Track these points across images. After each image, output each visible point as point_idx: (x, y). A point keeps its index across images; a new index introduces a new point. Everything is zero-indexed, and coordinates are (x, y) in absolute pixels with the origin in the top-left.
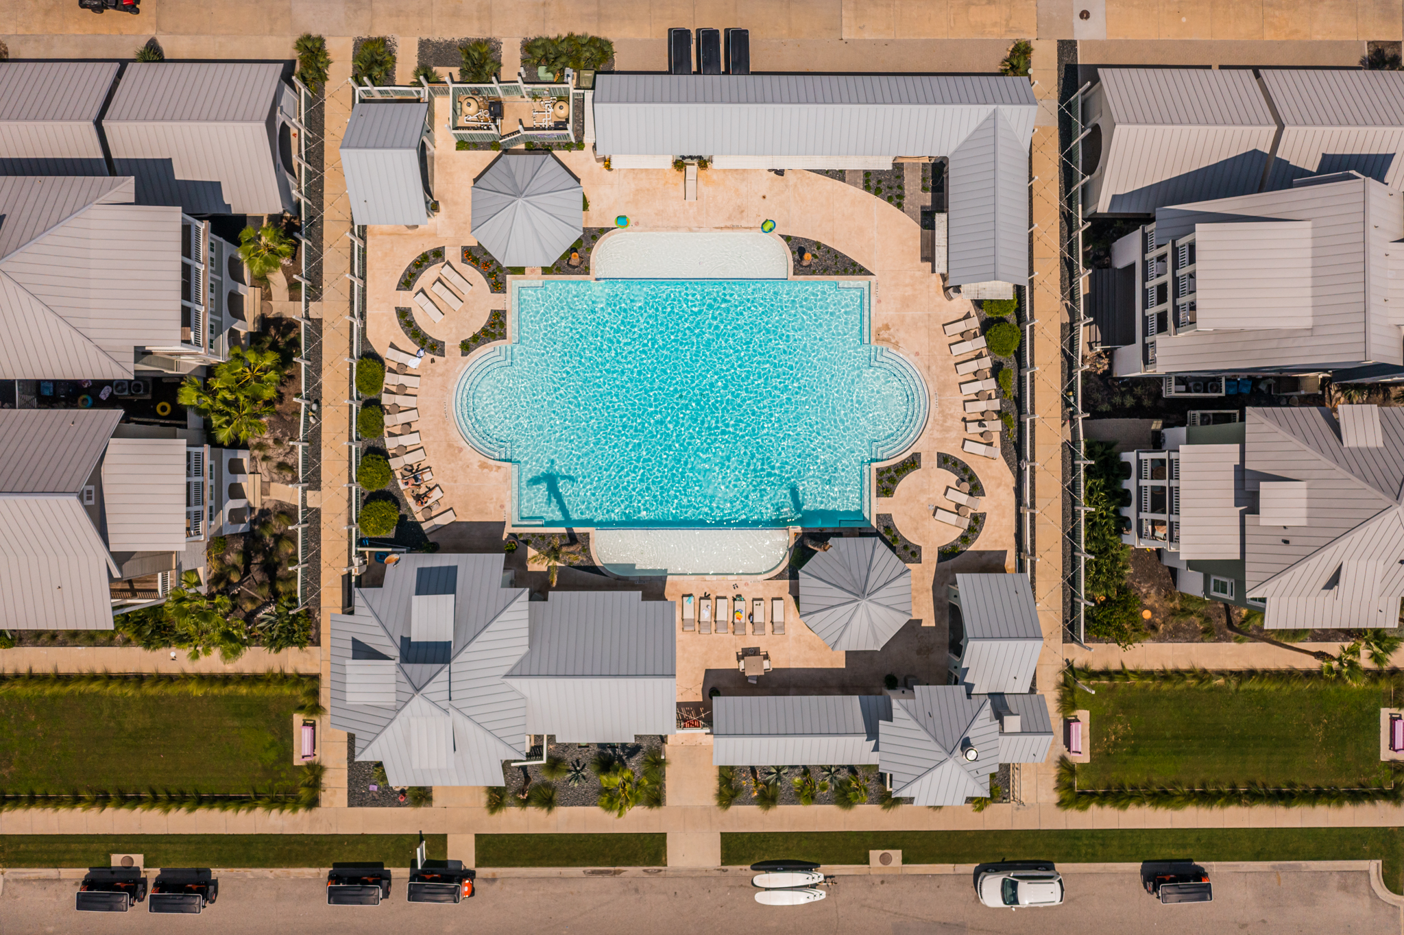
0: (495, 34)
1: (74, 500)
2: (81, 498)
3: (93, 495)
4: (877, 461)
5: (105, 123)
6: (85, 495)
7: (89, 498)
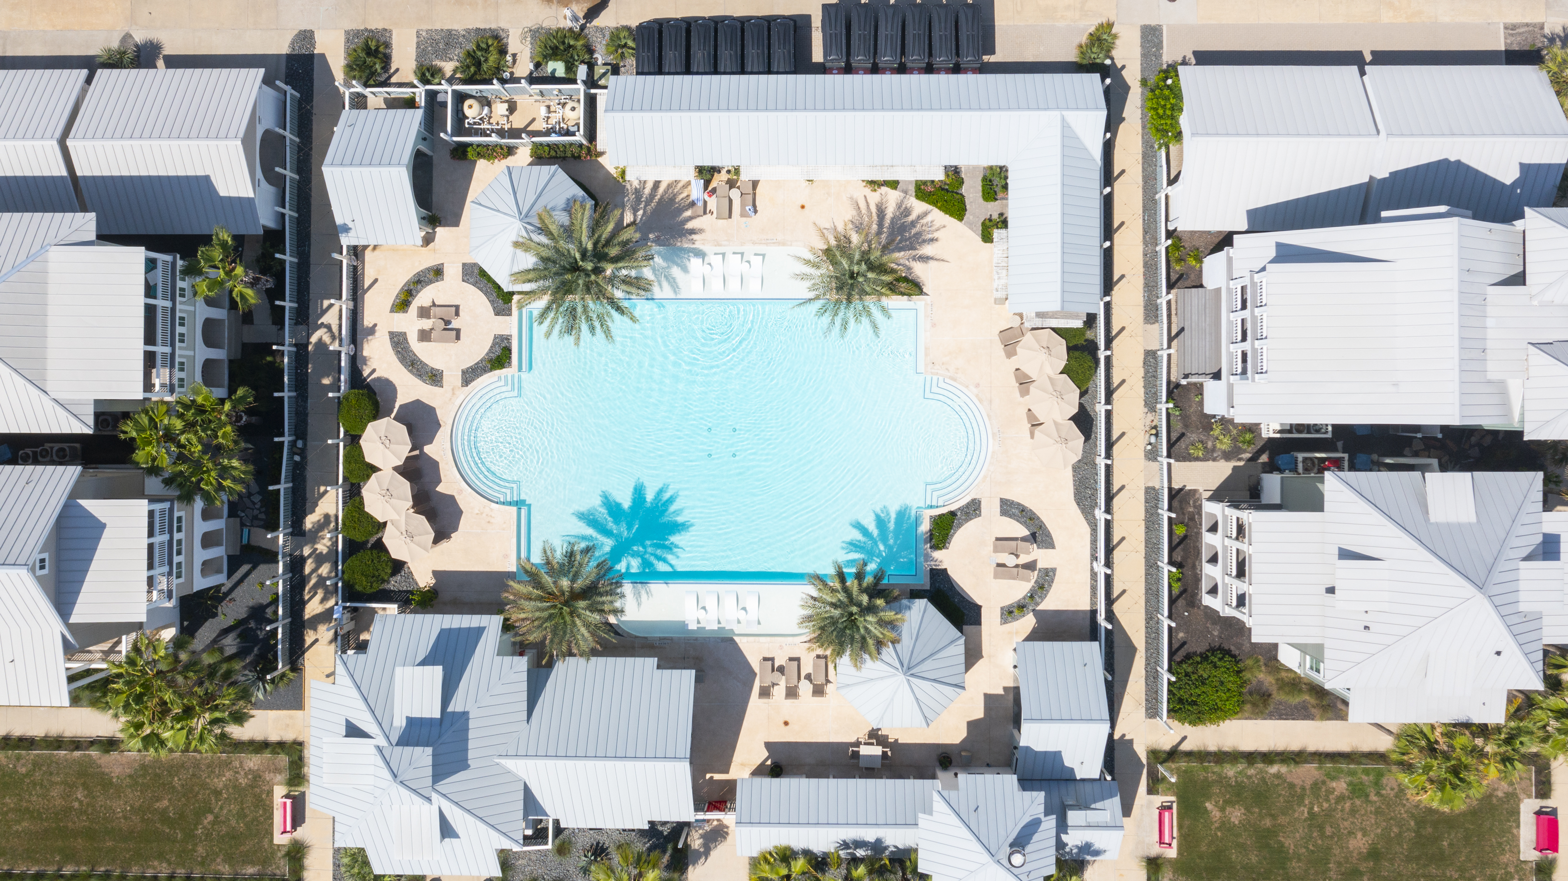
0: (503, 25)
1: (24, 572)
2: (32, 570)
3: (47, 563)
4: (931, 507)
5: (69, 143)
6: (38, 565)
7: (42, 567)
